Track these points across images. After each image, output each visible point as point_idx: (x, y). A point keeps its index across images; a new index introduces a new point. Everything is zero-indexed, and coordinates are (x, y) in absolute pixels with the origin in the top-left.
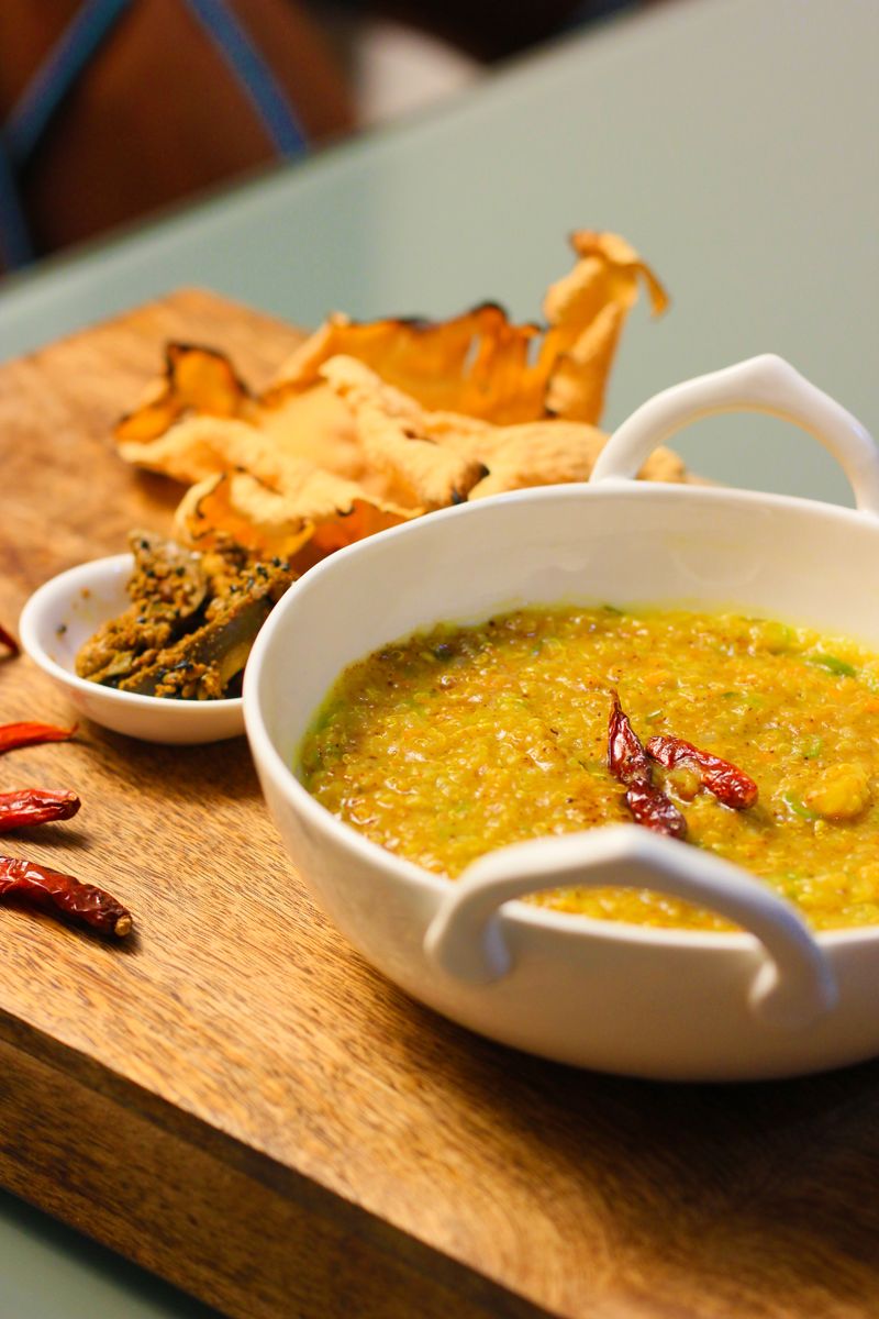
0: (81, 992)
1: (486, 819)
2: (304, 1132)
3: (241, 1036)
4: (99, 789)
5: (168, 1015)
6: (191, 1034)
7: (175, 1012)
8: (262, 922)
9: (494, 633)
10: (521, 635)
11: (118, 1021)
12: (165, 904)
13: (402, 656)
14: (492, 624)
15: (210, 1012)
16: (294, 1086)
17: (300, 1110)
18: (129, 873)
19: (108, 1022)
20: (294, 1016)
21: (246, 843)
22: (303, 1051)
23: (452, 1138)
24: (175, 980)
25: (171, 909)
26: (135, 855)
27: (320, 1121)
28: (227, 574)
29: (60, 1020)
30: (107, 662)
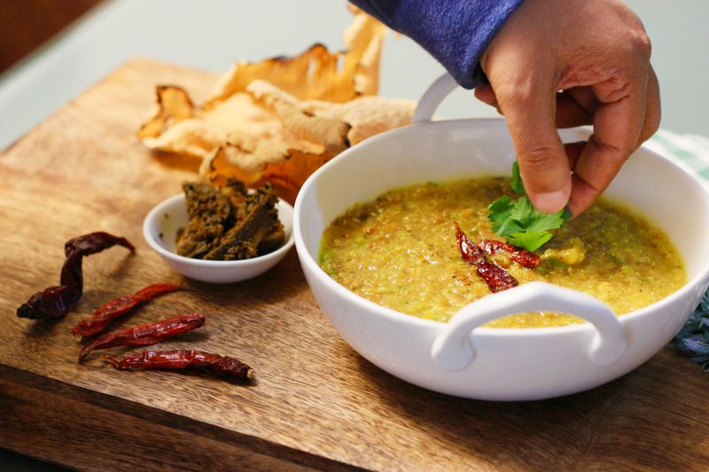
0: (240, 408)
1: (418, 292)
2: (375, 455)
3: (325, 415)
4: (205, 310)
5: (287, 412)
6: (302, 418)
7: (289, 410)
8: (311, 361)
9: (382, 204)
10: (395, 203)
11: (264, 419)
12: (262, 360)
13: (345, 222)
14: (379, 200)
15: (306, 407)
16: (361, 434)
17: (368, 445)
18: (238, 348)
19: (259, 420)
20: (345, 401)
21: (287, 325)
22: (358, 418)
23: (443, 445)
24: (283, 395)
25: (266, 362)
26: (236, 339)
27: (380, 448)
28: (236, 196)
29: (237, 423)
30: (194, 248)
